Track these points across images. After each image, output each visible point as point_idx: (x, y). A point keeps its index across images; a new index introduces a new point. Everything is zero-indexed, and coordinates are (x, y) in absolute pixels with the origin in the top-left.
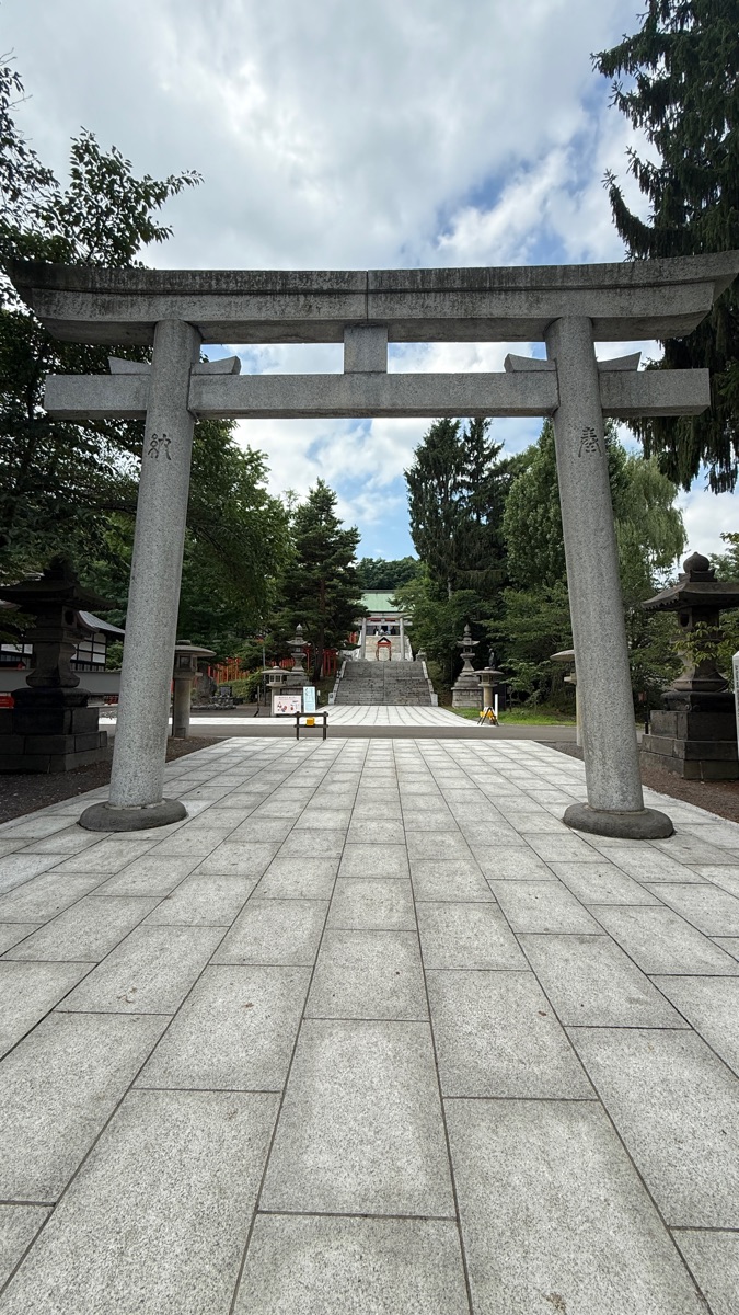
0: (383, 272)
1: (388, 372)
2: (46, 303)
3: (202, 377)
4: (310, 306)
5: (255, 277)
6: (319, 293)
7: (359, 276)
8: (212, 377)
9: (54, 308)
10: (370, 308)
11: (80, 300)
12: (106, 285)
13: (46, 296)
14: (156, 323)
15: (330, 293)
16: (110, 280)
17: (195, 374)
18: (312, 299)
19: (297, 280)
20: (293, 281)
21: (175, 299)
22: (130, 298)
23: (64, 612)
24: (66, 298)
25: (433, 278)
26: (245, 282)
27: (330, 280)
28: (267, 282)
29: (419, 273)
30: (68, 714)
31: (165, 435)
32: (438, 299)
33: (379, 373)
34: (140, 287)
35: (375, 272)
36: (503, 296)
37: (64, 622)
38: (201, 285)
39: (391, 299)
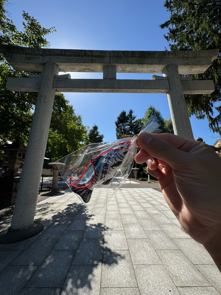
0: (115, 51)
1: (117, 79)
2: (10, 57)
3: (58, 79)
4: (93, 60)
5: (76, 51)
6: (96, 56)
7: (108, 52)
8: (61, 79)
9: (13, 58)
10: (111, 61)
11: (21, 56)
12: (30, 52)
13: (10, 55)
14: (45, 63)
15: (99, 56)
16: (31, 51)
17: (56, 78)
18: (93, 58)
19: (89, 52)
20: (88, 53)
21: (51, 57)
22: (37, 56)
23: (18, 153)
24: (17, 56)
25: (130, 53)
26: (73, 52)
27: (99, 53)
28: (80, 53)
29: (126, 52)
30: (14, 185)
31: (44, 95)
32: (132, 59)
33: (114, 79)
34: (40, 53)
35: (113, 51)
36: (151, 59)
37: (17, 156)
38: (59, 53)
39: (118, 59)
